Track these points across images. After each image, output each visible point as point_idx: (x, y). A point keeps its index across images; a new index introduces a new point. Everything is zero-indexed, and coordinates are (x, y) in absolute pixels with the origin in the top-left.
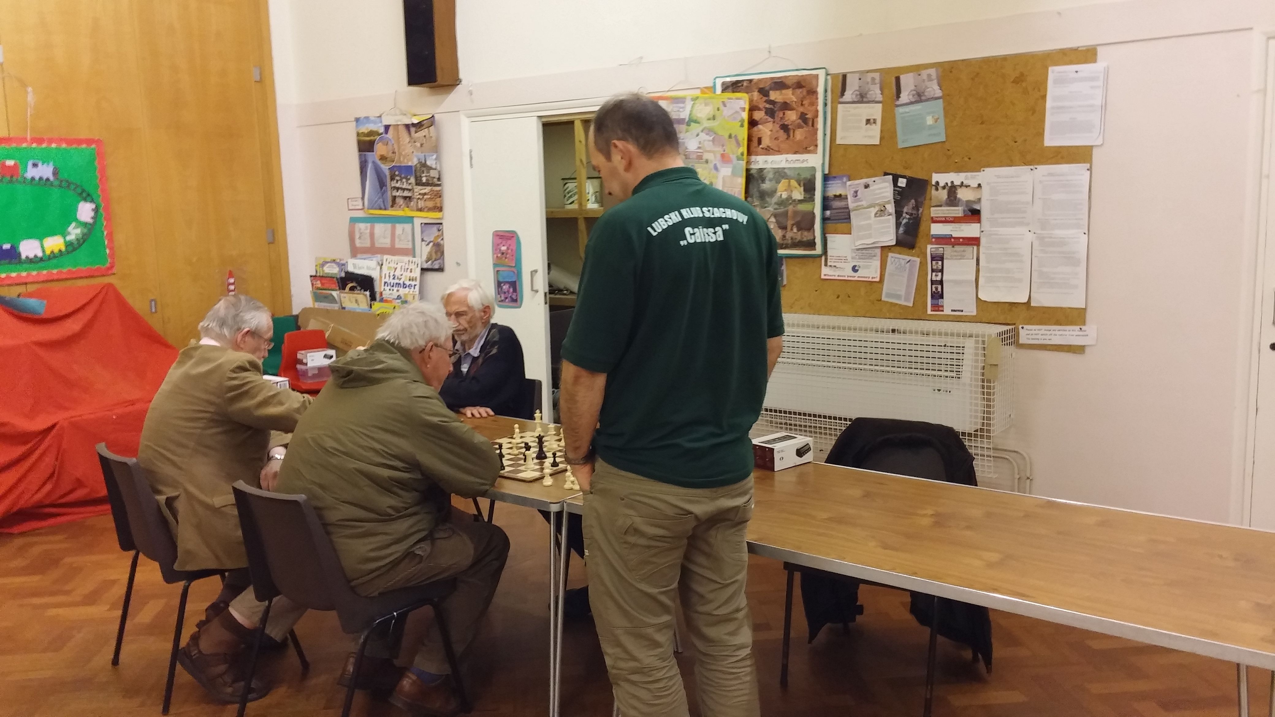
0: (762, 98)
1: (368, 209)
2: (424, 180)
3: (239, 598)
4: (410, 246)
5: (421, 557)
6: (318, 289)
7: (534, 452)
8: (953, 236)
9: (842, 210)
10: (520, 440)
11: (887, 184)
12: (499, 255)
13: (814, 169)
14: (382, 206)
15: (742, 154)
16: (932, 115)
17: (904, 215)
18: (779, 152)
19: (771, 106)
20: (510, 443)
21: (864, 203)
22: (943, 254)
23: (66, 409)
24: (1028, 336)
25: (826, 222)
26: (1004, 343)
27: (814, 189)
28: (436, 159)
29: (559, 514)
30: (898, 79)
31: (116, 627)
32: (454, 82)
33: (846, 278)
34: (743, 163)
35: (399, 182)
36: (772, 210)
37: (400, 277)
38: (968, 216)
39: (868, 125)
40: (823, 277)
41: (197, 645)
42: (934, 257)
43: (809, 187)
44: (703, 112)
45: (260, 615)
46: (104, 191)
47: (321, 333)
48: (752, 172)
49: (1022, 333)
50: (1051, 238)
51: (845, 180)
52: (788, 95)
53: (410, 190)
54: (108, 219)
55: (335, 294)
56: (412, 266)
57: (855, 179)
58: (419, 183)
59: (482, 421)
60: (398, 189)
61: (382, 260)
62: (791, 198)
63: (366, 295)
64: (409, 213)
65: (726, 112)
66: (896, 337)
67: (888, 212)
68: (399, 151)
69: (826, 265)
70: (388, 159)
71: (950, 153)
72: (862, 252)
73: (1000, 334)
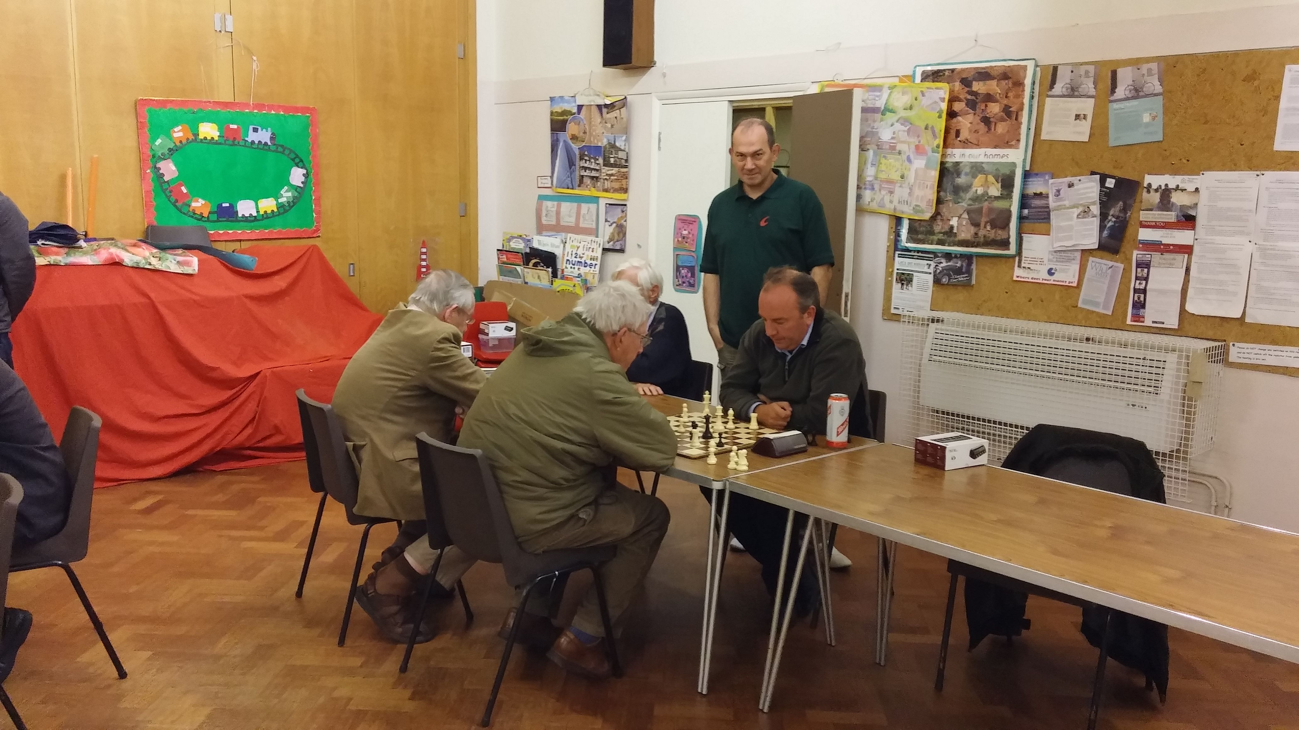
0: (963, 89)
1: (556, 187)
2: (612, 160)
3: (414, 544)
4: (594, 226)
5: (585, 520)
6: (504, 263)
7: (700, 432)
8: (1163, 242)
9: (1043, 210)
10: (686, 419)
11: (1093, 184)
12: (680, 239)
13: (1014, 165)
14: (570, 186)
15: (938, 146)
16: (1149, 112)
17: (1110, 218)
18: (978, 145)
19: (973, 98)
20: (678, 421)
21: (1067, 203)
22: (1150, 261)
23: (270, 360)
24: (1239, 355)
25: (1022, 221)
26: (1210, 360)
27: (1013, 186)
28: (625, 140)
29: (721, 493)
30: (1114, 74)
31: (302, 563)
32: (648, 64)
33: (1040, 281)
34: (938, 156)
35: (588, 162)
36: (966, 206)
37: (582, 256)
38: (1183, 222)
39: (1078, 121)
40: (1015, 278)
41: (374, 584)
42: (1140, 264)
43: (1007, 183)
44: (900, 101)
45: (432, 562)
46: (314, 157)
47: (503, 306)
48: (947, 165)
49: (1232, 350)
50: (1274, 250)
51: (1047, 178)
52: (993, 87)
53: (597, 170)
54: (317, 184)
55: (518, 268)
56: (594, 246)
57: (1058, 177)
58: (607, 164)
59: (653, 399)
60: (585, 168)
61: (566, 239)
62: (988, 194)
63: (548, 272)
64: (594, 193)
65: (925, 101)
66: (1090, 347)
67: (1093, 214)
68: (590, 132)
69: (1019, 266)
70: (579, 139)
71: (1168, 153)
72: (1061, 254)
73: (1207, 350)
